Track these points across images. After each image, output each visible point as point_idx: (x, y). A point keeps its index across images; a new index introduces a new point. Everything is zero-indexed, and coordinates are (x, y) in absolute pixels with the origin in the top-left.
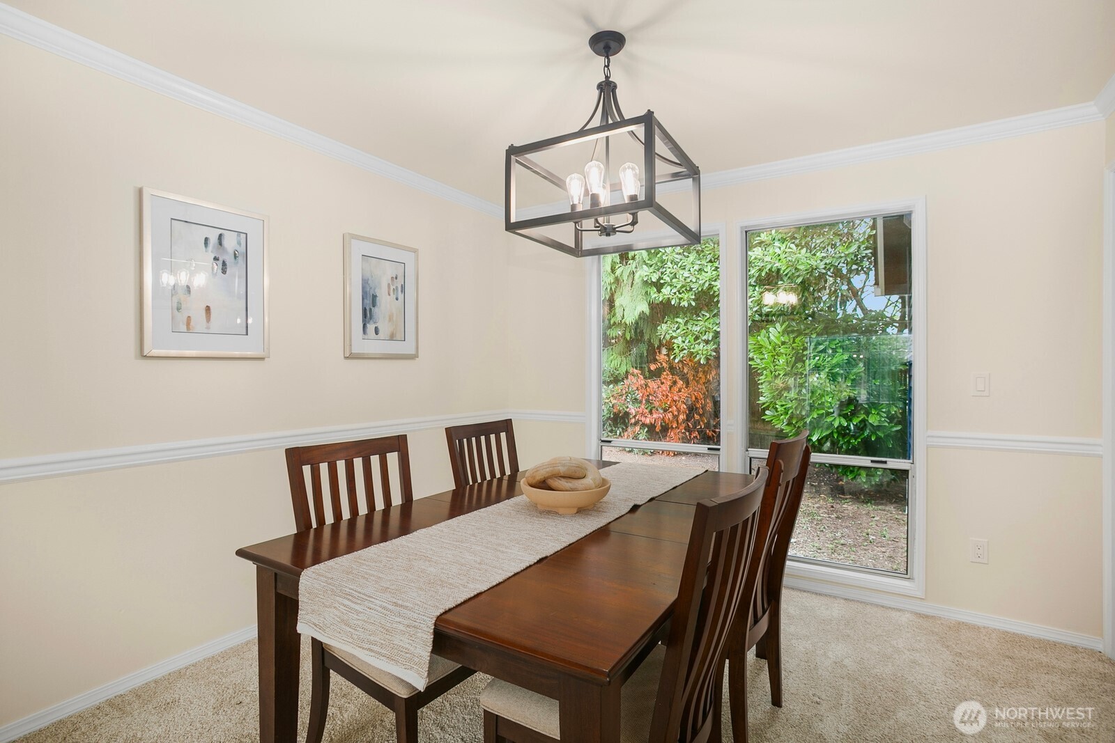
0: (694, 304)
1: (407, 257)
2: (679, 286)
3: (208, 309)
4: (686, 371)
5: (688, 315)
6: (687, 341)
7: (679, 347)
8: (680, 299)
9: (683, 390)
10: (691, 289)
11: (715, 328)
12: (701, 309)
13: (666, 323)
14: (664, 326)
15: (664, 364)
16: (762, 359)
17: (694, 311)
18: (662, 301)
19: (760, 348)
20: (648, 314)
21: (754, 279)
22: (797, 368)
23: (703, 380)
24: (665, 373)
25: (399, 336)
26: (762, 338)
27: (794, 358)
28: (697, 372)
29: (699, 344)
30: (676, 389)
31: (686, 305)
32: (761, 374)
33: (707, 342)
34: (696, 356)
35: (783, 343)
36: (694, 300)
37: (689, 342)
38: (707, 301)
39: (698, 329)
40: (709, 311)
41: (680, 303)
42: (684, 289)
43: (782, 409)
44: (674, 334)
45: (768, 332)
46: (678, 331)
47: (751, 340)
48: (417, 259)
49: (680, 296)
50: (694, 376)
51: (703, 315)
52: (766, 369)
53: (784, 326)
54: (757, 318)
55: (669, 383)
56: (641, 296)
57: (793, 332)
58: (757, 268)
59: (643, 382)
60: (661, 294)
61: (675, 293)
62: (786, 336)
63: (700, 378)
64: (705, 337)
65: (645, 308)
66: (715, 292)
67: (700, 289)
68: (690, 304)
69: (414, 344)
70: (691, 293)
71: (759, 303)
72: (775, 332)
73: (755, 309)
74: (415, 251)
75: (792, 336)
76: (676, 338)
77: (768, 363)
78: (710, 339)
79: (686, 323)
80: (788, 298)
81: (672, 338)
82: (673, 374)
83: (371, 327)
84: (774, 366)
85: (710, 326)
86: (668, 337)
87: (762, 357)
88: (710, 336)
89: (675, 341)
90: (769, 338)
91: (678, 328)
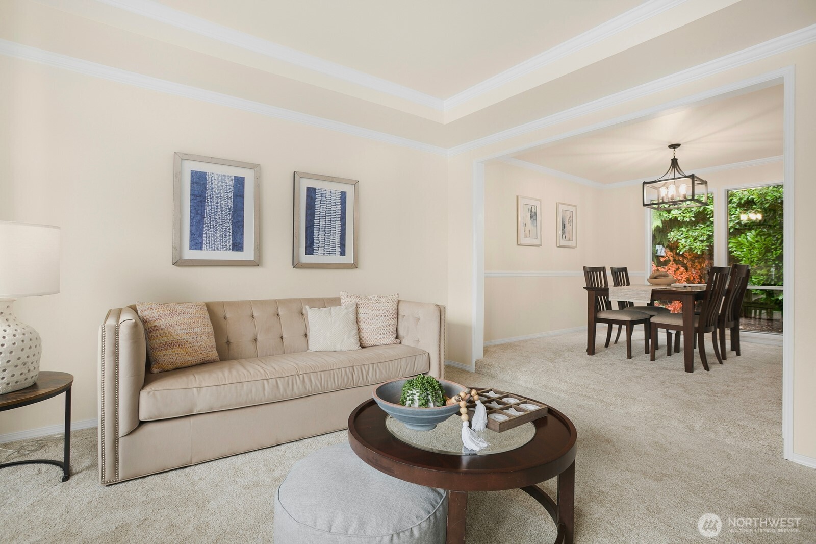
0: (693, 219)
1: (573, 209)
2: (683, 209)
3: (529, 230)
4: (685, 262)
5: (689, 226)
6: (689, 241)
7: (682, 245)
8: (684, 217)
9: (684, 273)
10: (691, 211)
11: (708, 233)
12: (698, 223)
13: (673, 231)
14: (672, 234)
15: (670, 258)
16: (742, 251)
17: (692, 224)
18: (671, 219)
19: (740, 245)
20: (661, 227)
21: (736, 204)
22: (767, 256)
23: (699, 267)
24: (671, 263)
25: (571, 239)
26: (741, 239)
27: (764, 250)
28: (694, 263)
29: (696, 243)
30: (679, 272)
31: (688, 220)
32: (741, 260)
33: (702, 241)
34: (694, 250)
35: (757, 242)
36: (693, 217)
37: (690, 242)
38: (703, 217)
39: (696, 234)
40: (704, 223)
41: (683, 219)
42: (686, 211)
43: (756, 280)
44: (680, 238)
45: (746, 235)
46: (682, 236)
47: (733, 241)
48: (576, 209)
49: (684, 215)
50: (691, 265)
51: (700, 226)
52: (744, 257)
53: (757, 232)
54: (738, 226)
55: (674, 269)
56: (656, 217)
57: (764, 235)
58: (739, 198)
59: (656, 268)
60: (670, 215)
61: (680, 214)
62: (759, 237)
63: (697, 266)
64: (701, 239)
65: (660, 224)
66: (708, 212)
67: (697, 211)
68: (691, 220)
69: (575, 242)
70: (691, 213)
71: (739, 218)
72: (750, 235)
73: (736, 222)
74: (576, 206)
75: (763, 237)
76: (681, 240)
77: (746, 254)
78: (705, 239)
79: (688, 231)
80: (757, 217)
81: (678, 240)
82: (676, 264)
83: (564, 236)
84: (751, 255)
85: (705, 232)
86: (675, 239)
87: (742, 250)
88: (705, 238)
89: (680, 241)
90: (747, 239)
91: (682, 234)
